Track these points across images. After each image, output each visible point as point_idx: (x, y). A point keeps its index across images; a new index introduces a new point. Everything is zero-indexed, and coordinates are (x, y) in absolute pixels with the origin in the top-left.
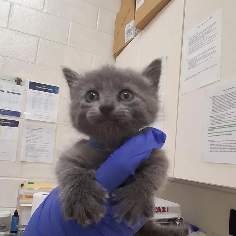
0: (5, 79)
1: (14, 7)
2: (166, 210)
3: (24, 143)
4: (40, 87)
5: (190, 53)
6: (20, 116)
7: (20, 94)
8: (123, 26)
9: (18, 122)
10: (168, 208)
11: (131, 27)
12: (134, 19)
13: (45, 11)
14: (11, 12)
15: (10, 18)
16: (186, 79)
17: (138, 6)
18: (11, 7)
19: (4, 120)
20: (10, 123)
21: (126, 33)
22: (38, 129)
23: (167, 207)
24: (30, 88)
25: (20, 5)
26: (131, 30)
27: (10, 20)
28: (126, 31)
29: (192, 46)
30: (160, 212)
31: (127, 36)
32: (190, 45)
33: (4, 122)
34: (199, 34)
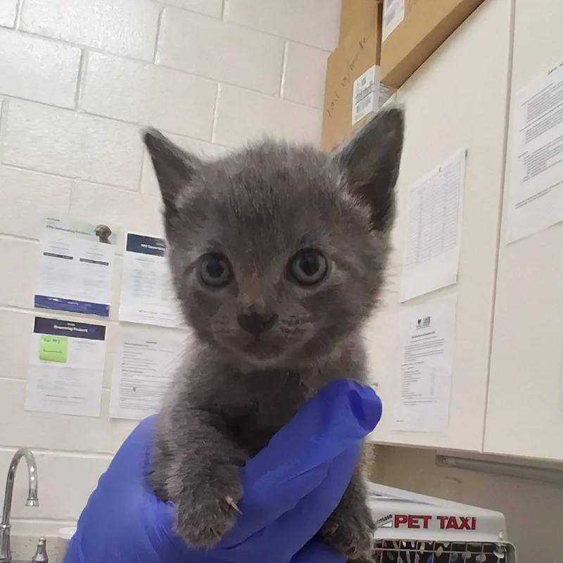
0: (75, 230)
1: (90, 59)
2: (470, 524)
3: (116, 377)
4: (150, 247)
5: (530, 136)
6: (108, 316)
7: (107, 264)
8: (348, 81)
9: (104, 328)
10: (474, 521)
11: (367, 85)
12: (378, 63)
13: (158, 61)
14: (83, 70)
15: (81, 86)
16: (520, 205)
17: (387, 30)
18: (82, 58)
19: (74, 325)
20: (86, 330)
21: (354, 101)
22: (147, 344)
23: (473, 518)
24: (128, 249)
25: (102, 52)
26: (367, 91)
27: (81, 90)
28: (355, 95)
29: (536, 119)
30: (456, 527)
31: (358, 107)
32: (530, 117)
33: (75, 329)
34: (554, 89)
